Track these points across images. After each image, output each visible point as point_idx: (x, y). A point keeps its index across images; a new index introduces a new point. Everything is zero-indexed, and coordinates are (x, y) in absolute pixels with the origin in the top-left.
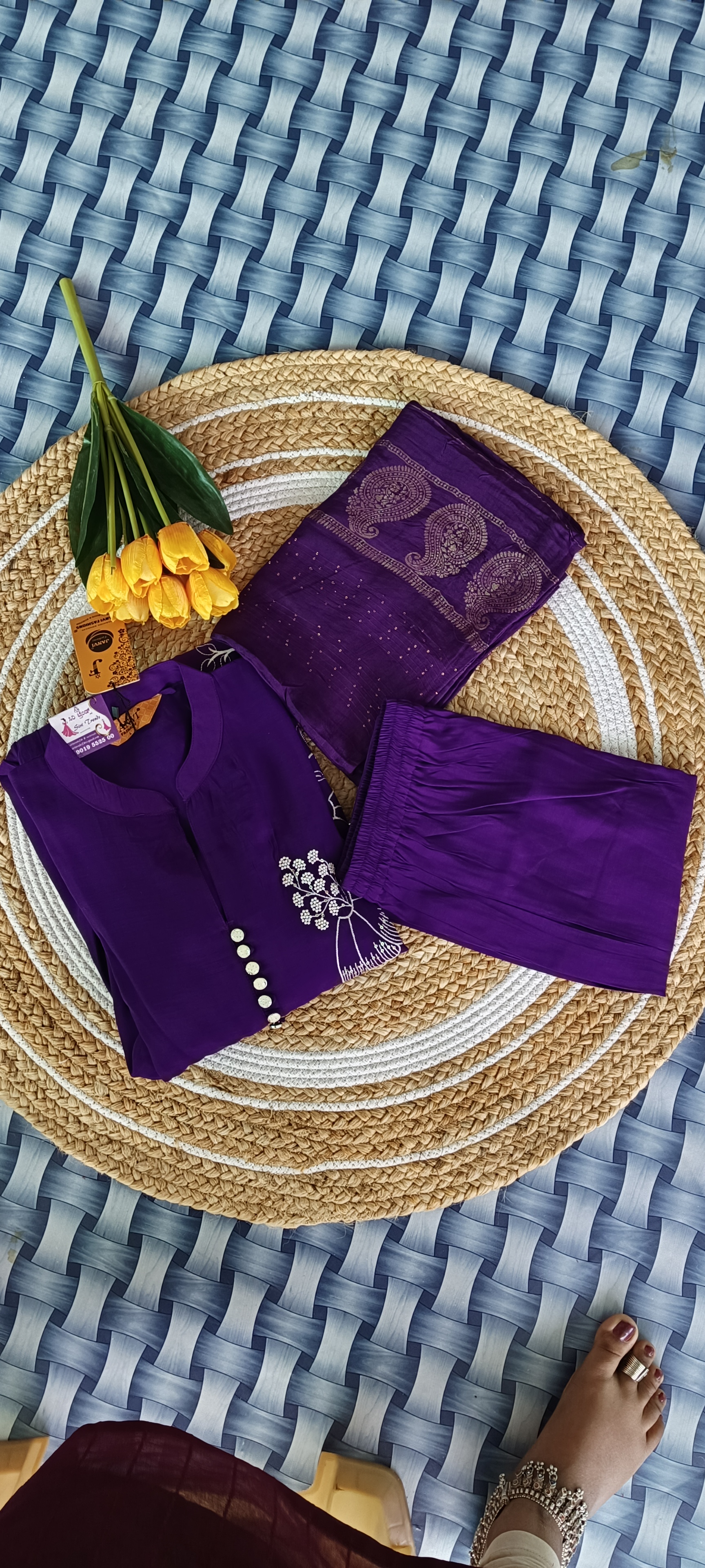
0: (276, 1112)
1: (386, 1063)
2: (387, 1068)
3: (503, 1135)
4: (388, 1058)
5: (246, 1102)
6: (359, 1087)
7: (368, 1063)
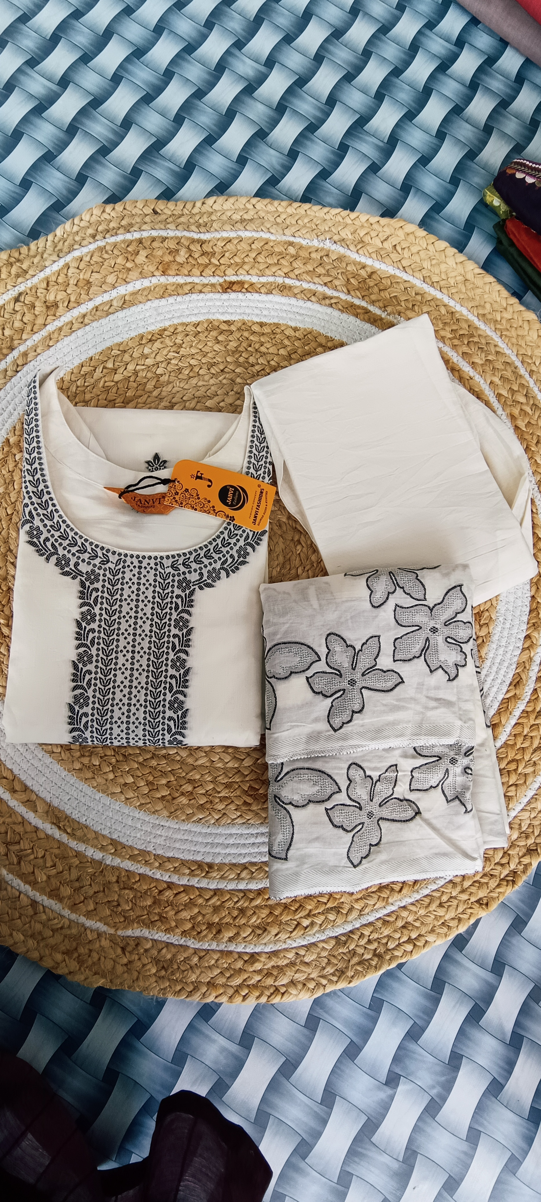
0: (109, 865)
1: (227, 846)
2: (227, 851)
3: (321, 945)
4: (231, 841)
5: (81, 847)
6: (195, 862)
7: (210, 841)
